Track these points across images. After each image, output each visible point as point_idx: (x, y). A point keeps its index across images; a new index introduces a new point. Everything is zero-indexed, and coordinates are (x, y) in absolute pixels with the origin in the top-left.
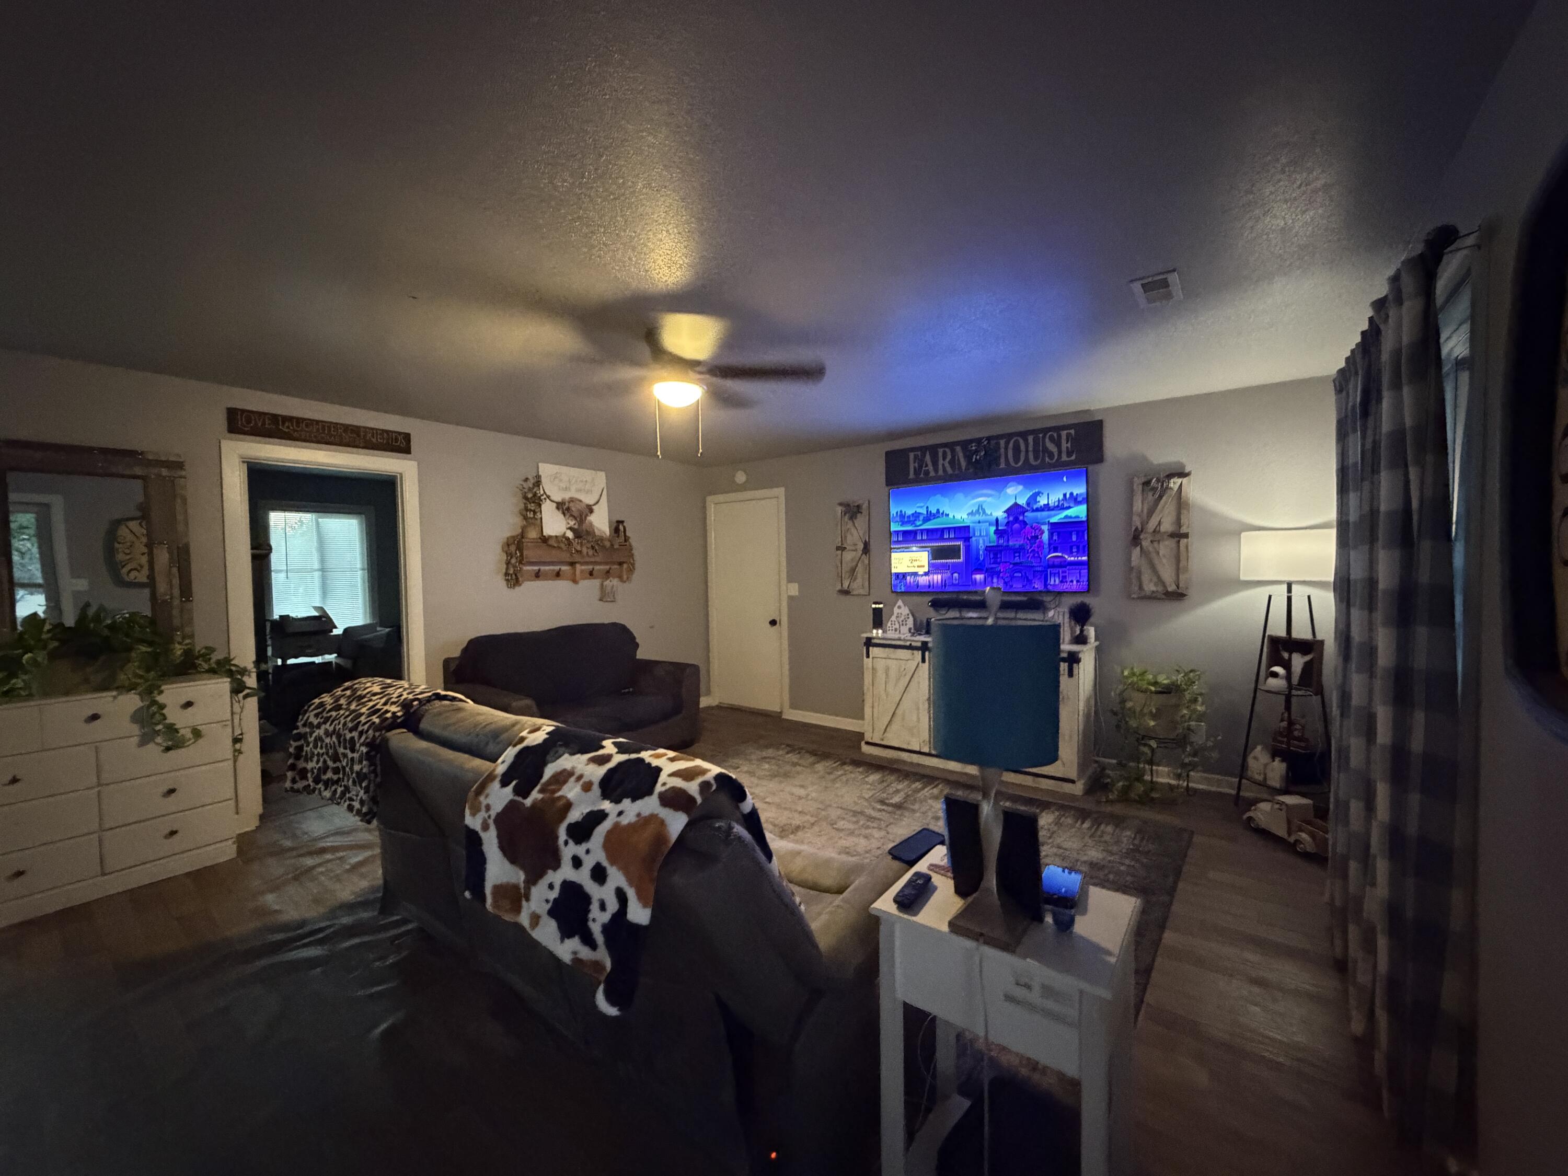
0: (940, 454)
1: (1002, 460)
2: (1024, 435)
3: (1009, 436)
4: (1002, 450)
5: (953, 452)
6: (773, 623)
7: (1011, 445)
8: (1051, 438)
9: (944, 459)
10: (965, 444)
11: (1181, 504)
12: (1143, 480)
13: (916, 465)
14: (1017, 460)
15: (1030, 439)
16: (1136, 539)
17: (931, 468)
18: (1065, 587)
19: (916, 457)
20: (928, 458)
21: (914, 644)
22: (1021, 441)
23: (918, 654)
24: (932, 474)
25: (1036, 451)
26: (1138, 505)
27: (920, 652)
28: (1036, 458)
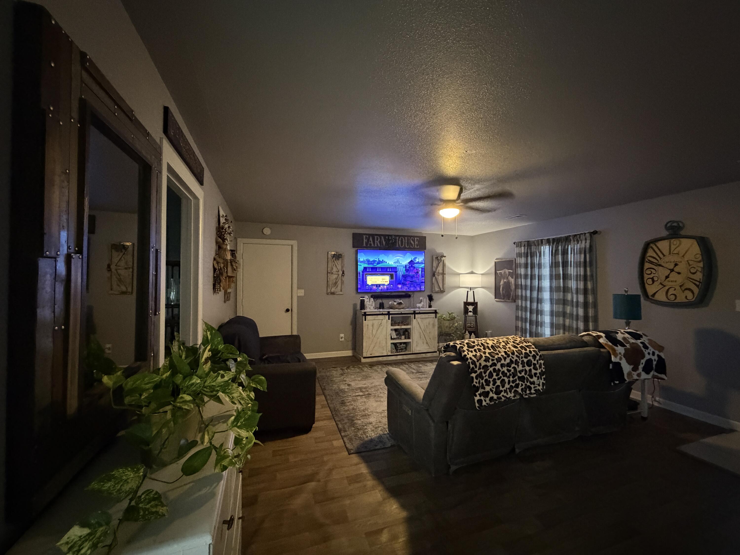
0: (376, 239)
1: (397, 245)
2: (404, 236)
3: (400, 236)
4: (397, 241)
5: (381, 238)
6: (287, 310)
7: (400, 239)
8: (412, 239)
9: (377, 240)
10: (385, 236)
11: (444, 265)
12: (435, 257)
13: (366, 241)
14: (402, 245)
15: (406, 238)
16: (434, 275)
17: (372, 243)
18: (415, 290)
19: (366, 237)
20: (371, 239)
21: (384, 313)
22: (403, 239)
23: (387, 317)
24: (373, 245)
25: (408, 243)
26: (435, 265)
27: (388, 316)
28: (408, 245)
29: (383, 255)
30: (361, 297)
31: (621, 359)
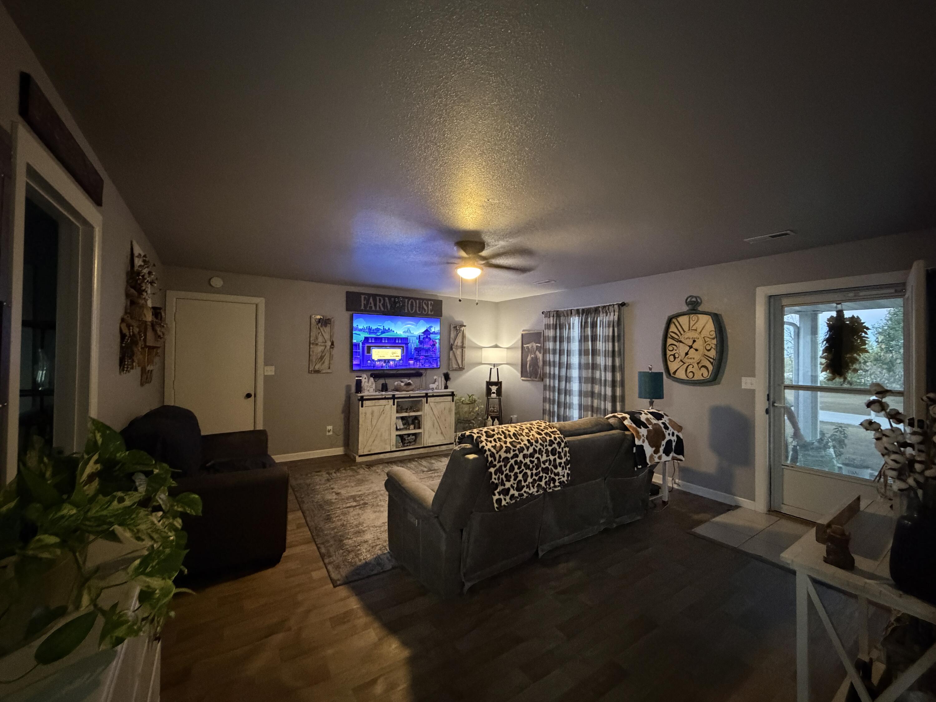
0: (378, 300)
1: (406, 309)
2: (415, 299)
3: (409, 298)
4: (406, 304)
5: (384, 300)
6: (248, 396)
7: (410, 302)
8: (425, 304)
9: (380, 302)
10: (390, 297)
11: (463, 337)
12: (454, 326)
13: (365, 302)
14: (412, 310)
15: (418, 301)
16: (451, 349)
17: (372, 305)
18: (431, 367)
19: (365, 298)
20: (371, 300)
21: (387, 396)
22: (414, 302)
23: (391, 401)
24: (373, 309)
25: (419, 307)
26: (452, 336)
27: (392, 400)
28: (419, 311)
29: (389, 322)
30: (357, 377)
31: (644, 441)
